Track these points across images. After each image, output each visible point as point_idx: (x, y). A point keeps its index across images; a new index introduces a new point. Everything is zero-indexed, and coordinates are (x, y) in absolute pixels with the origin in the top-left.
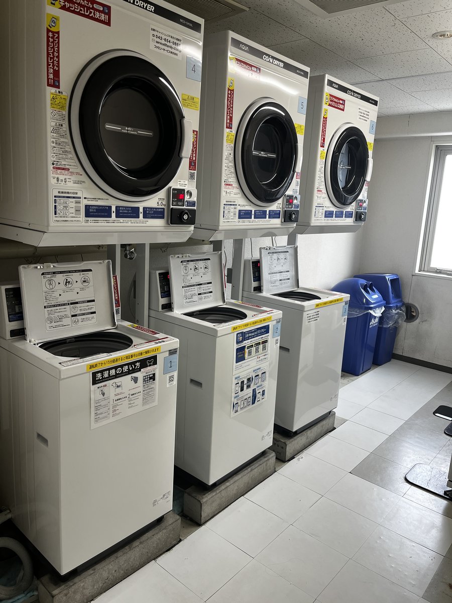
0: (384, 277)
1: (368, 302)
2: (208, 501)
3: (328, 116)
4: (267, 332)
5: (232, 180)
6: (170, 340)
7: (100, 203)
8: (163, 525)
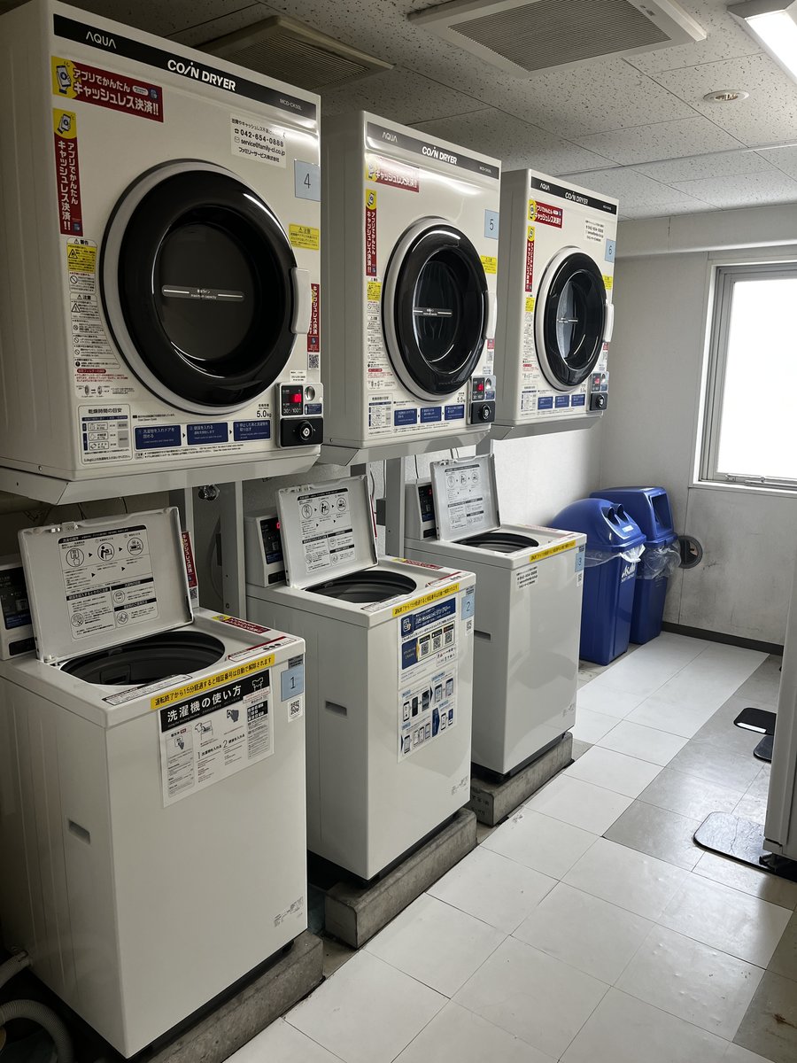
0: (642, 495)
1: (616, 539)
2: (368, 907)
3: (535, 238)
4: (453, 610)
5: (382, 361)
6: (290, 642)
7: (160, 422)
8: (293, 955)
